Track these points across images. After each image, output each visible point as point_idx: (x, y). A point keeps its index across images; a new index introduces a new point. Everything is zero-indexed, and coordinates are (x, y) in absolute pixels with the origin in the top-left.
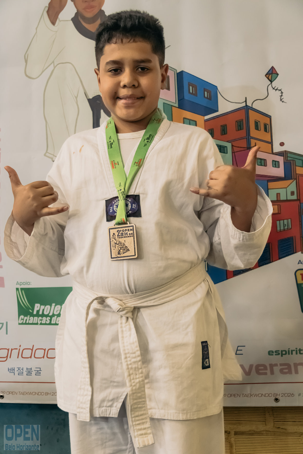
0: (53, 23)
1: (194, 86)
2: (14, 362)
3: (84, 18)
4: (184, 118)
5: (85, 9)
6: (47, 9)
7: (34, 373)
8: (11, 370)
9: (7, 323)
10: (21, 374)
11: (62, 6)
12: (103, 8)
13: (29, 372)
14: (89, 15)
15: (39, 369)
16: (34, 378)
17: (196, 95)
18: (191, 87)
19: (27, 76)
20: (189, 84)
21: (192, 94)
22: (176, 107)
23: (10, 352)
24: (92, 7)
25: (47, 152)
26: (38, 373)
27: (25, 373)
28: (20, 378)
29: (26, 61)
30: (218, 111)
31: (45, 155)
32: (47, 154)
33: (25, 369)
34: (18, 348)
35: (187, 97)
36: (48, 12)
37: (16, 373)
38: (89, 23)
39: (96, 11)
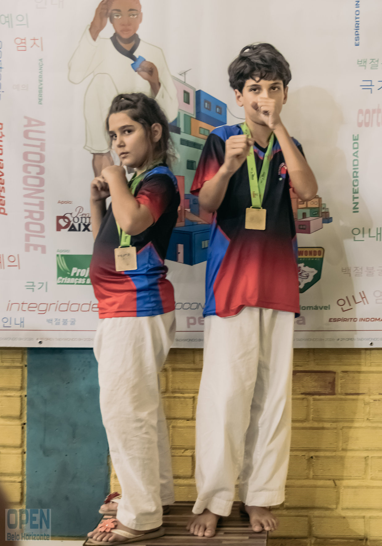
0: (94, 39)
1: (209, 103)
2: (52, 314)
3: (121, 38)
4: (200, 128)
5: (121, 31)
6: (89, 27)
7: (69, 323)
8: (50, 321)
9: (47, 283)
10: (58, 324)
11: (102, 27)
12: (138, 32)
13: (65, 322)
14: (125, 36)
15: (73, 320)
16: (69, 327)
17: (209, 109)
18: (206, 104)
19: (70, 81)
20: (206, 101)
21: (207, 108)
22: (194, 118)
23: (49, 306)
24: (128, 30)
25: (86, 146)
26: (73, 323)
27: (61, 323)
28: (57, 327)
29: (70, 68)
30: (226, 124)
31: (84, 147)
32: (86, 147)
33: (61, 320)
34: (56, 303)
35: (203, 110)
36: (90, 29)
37: (54, 323)
38: (125, 43)
39: (131, 34)
